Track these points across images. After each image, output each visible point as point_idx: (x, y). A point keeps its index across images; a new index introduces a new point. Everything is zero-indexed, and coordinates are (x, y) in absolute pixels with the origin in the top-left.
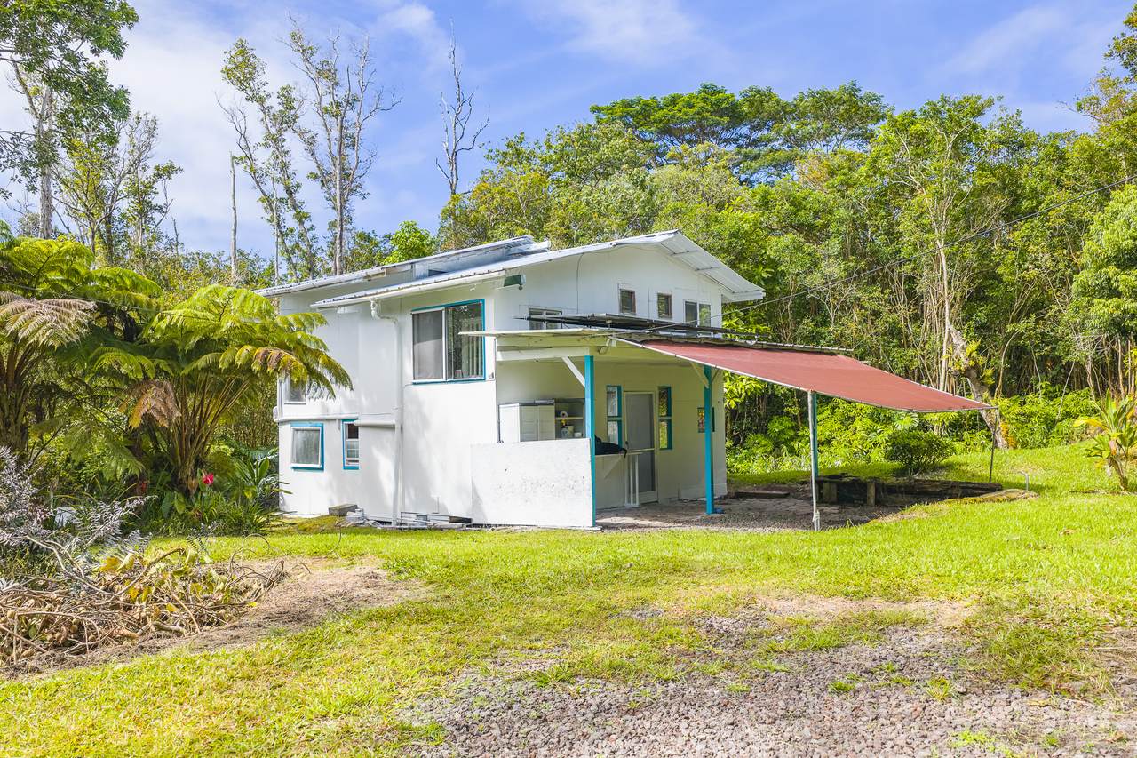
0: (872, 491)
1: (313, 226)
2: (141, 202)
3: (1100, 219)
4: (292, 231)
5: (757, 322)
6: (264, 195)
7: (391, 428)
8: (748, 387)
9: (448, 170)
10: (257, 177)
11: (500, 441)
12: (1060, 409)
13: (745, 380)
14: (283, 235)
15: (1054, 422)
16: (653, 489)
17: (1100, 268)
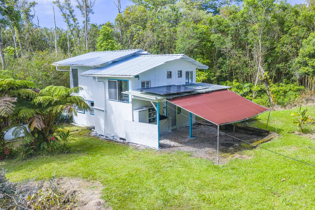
0: (234, 128)
1: (78, 23)
2: (26, 14)
3: (306, 41)
4: (72, 25)
5: (207, 59)
6: (63, 13)
7: (103, 111)
8: (203, 78)
9: (117, 4)
10: (61, 8)
11: (133, 121)
12: (289, 88)
13: (202, 76)
14: (70, 26)
15: (287, 92)
16: (175, 125)
17: (304, 57)
